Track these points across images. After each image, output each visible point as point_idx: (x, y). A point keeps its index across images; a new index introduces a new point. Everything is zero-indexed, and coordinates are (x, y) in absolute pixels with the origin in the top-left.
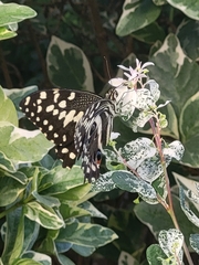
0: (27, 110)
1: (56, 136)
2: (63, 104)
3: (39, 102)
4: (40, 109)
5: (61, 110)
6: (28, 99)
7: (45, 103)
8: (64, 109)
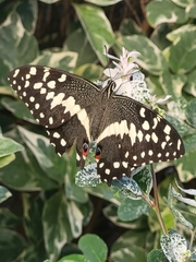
0: (14, 82)
1: (42, 115)
2: (52, 84)
3: (28, 77)
4: (27, 84)
5: (49, 90)
6: (17, 71)
7: (34, 79)
8: (52, 90)
